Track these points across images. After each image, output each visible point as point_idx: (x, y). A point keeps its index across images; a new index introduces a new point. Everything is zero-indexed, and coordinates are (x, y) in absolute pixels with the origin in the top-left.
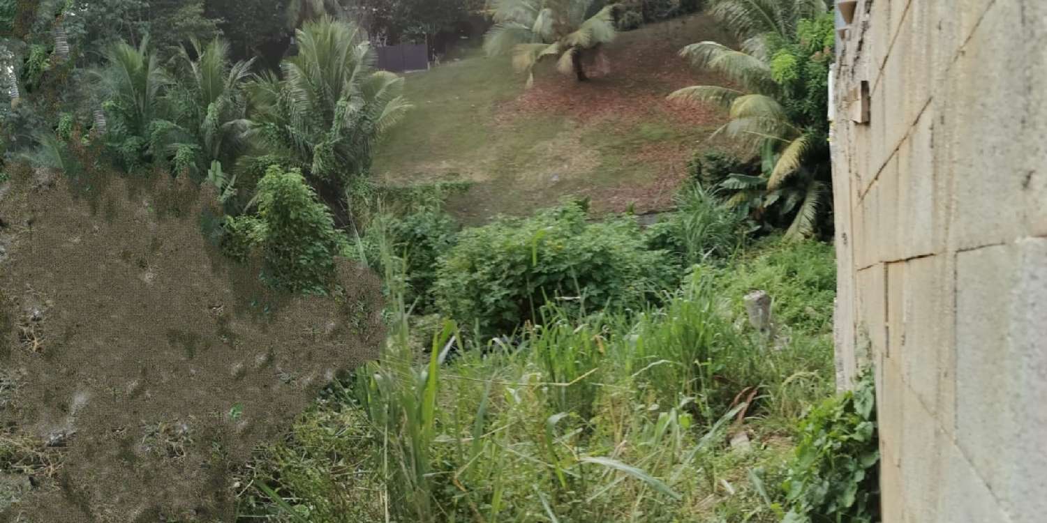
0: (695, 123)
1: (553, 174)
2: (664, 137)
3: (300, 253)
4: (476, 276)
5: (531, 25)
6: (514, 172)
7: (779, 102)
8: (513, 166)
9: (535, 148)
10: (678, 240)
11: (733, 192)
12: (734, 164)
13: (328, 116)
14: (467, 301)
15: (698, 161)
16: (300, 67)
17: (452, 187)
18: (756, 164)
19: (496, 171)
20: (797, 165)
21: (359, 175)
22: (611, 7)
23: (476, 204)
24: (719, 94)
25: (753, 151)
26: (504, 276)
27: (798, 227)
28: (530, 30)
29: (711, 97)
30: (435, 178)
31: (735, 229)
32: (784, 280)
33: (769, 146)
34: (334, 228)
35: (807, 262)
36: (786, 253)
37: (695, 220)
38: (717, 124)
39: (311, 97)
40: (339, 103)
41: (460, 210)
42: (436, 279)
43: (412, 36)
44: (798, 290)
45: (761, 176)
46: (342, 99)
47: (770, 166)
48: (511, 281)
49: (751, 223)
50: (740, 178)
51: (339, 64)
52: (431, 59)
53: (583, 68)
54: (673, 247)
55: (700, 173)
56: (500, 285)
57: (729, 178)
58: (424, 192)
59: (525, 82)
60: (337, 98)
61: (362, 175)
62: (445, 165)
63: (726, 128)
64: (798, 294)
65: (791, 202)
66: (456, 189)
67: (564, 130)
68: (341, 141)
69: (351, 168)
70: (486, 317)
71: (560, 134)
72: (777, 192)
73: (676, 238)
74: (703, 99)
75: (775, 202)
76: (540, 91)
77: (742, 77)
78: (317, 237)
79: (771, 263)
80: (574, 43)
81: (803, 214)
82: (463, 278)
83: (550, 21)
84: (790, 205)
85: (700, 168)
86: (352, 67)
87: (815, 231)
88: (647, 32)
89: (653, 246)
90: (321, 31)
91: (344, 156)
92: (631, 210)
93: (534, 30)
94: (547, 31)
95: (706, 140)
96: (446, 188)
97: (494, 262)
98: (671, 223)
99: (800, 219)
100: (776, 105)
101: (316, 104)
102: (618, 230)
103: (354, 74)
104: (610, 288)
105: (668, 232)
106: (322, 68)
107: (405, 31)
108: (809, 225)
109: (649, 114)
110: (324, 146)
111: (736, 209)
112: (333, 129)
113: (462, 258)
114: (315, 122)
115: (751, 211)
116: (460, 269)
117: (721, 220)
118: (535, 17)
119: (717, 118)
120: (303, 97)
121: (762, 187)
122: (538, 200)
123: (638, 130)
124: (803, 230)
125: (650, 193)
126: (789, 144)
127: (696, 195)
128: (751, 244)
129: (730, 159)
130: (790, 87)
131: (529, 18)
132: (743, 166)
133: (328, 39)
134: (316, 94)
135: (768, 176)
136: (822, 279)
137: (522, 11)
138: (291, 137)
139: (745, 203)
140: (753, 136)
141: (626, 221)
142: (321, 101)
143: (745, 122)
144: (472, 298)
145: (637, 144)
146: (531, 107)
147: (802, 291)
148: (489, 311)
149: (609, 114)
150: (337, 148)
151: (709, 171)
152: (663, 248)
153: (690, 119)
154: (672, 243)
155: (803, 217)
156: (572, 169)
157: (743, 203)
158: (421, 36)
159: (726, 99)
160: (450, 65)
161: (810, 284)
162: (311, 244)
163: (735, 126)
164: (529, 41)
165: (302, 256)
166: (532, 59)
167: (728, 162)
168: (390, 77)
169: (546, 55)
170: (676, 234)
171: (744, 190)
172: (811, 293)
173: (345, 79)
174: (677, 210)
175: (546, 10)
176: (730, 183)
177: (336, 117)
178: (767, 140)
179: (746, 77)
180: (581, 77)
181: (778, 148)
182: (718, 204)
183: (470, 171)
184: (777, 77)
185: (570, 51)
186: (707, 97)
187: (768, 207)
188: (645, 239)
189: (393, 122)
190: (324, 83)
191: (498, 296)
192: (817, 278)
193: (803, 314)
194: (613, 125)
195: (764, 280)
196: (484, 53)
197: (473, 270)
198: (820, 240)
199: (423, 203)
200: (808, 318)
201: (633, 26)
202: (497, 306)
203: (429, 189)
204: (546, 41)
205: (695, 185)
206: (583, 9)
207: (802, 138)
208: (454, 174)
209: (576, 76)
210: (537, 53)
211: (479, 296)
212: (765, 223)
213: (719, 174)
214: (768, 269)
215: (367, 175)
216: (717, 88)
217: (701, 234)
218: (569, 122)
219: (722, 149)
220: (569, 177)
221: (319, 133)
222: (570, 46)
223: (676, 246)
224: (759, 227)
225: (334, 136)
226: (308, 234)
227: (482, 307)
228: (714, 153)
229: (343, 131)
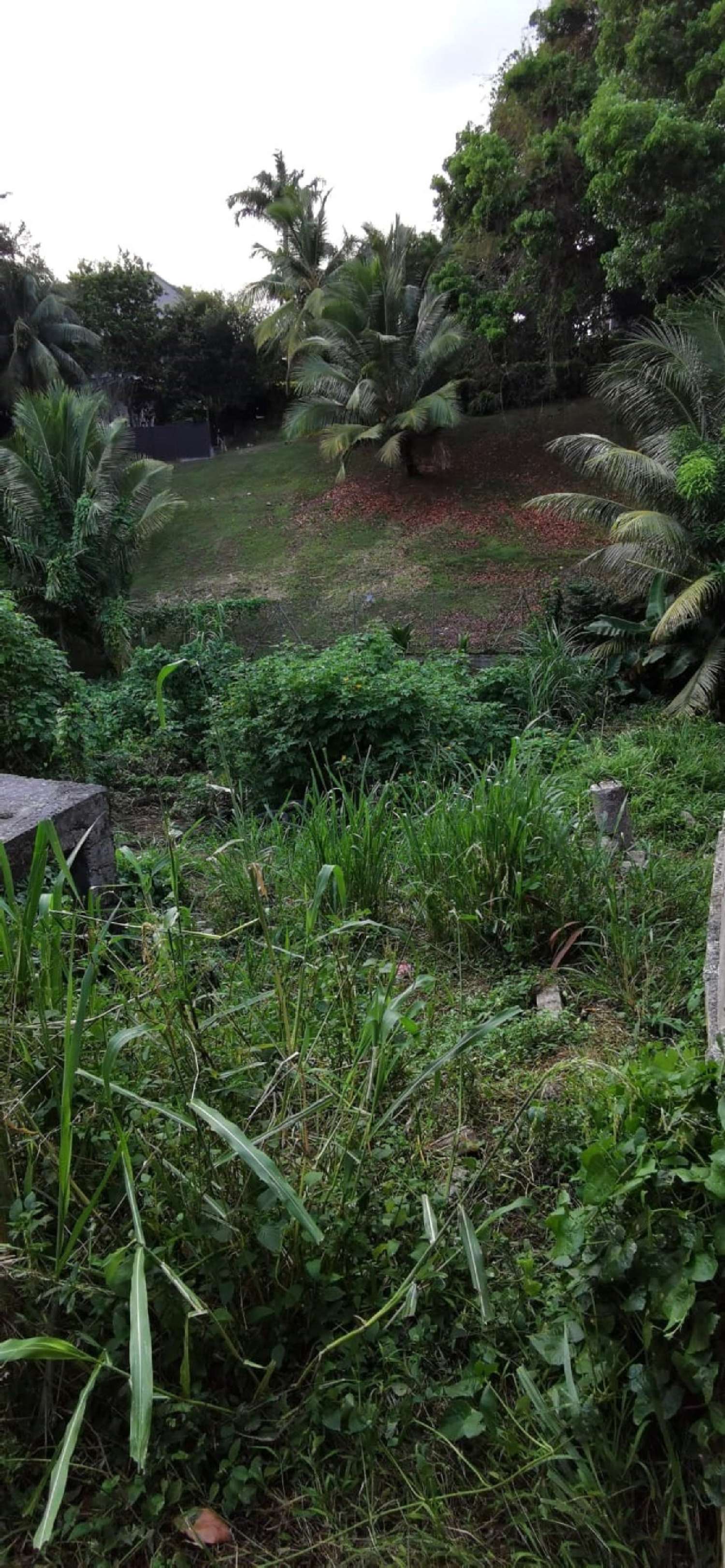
0: (561, 543)
1: (368, 592)
2: (516, 557)
3: (19, 710)
4: (258, 720)
5: (345, 400)
6: (320, 589)
7: (682, 525)
8: (318, 581)
9: (345, 559)
10: (518, 692)
11: (601, 639)
12: (609, 601)
13: (66, 518)
14: (246, 754)
15: (559, 593)
16: (20, 454)
17: (238, 607)
18: (640, 606)
19: (296, 587)
20: (697, 614)
21: (116, 597)
22: (458, 382)
23: (271, 628)
24: (597, 506)
25: (638, 588)
26: (291, 721)
27: (688, 698)
28: (343, 408)
29: (586, 510)
30: (217, 596)
31: (597, 688)
32: (655, 769)
33: (660, 584)
34: (69, 670)
35: (693, 749)
36: (664, 732)
37: (544, 668)
38: (591, 548)
39: (40, 495)
40: (79, 501)
41: (251, 636)
42: (208, 726)
43: (189, 413)
44: (673, 786)
45: (643, 623)
46: (83, 495)
47: (659, 611)
48: (299, 729)
49: (621, 683)
50: (612, 622)
51: (78, 449)
52: (214, 444)
53: (416, 461)
54: (511, 701)
55: (559, 608)
56: (285, 733)
57: (598, 620)
58: (204, 613)
59: (335, 475)
60: (78, 495)
61: (120, 597)
62: (232, 578)
63: (603, 553)
64: (673, 792)
65: (682, 663)
66: (245, 609)
67: (384, 538)
68: (87, 553)
69: (104, 589)
70: (271, 774)
71: (379, 542)
72: (664, 647)
73: (516, 689)
74: (573, 511)
75: (660, 660)
76: (355, 486)
77: (633, 486)
78: (42, 686)
79: (640, 742)
80: (403, 426)
81: (697, 681)
82: (240, 725)
83: (372, 397)
84: (679, 668)
85: (560, 602)
86: (97, 451)
87: (712, 706)
88: (506, 419)
89: (485, 695)
90: (49, 403)
91: (94, 573)
92: (464, 645)
93: (347, 407)
94: (366, 409)
95: (572, 567)
96: (232, 608)
97: (279, 703)
98: (511, 669)
99: (693, 688)
100: (678, 529)
101: (48, 505)
102: (441, 670)
103: (101, 462)
104: (421, 746)
105: (507, 681)
106: (53, 454)
107: (179, 406)
108: (703, 698)
109: (498, 526)
110: (63, 560)
111: (603, 662)
112: (74, 537)
113: (239, 698)
114: (48, 530)
115: (623, 667)
116: (236, 714)
117: (579, 674)
118: (351, 389)
119: (592, 540)
120: (27, 496)
121: (644, 637)
122: (348, 625)
123: (484, 545)
124: (696, 704)
125: (490, 627)
126: (690, 584)
127: (549, 637)
128: (617, 712)
129: (602, 595)
130: (702, 504)
131: (343, 390)
132: (619, 607)
133: (60, 414)
134: (46, 490)
135: (655, 624)
136: (713, 775)
137: (333, 381)
138: (13, 551)
139: (617, 655)
140: (637, 569)
141: (454, 659)
142: (54, 499)
143: (631, 548)
144: (253, 751)
145: (480, 563)
146: (342, 505)
147: (680, 789)
148: (273, 766)
149: (446, 522)
150: (81, 562)
151: (571, 607)
152: (497, 699)
153: (553, 538)
154: (510, 696)
155: (697, 685)
156: (393, 588)
157: (612, 656)
158: (200, 412)
159: (607, 514)
160: (241, 451)
161: (692, 780)
162: (33, 696)
163: (616, 552)
164: (342, 421)
165: (21, 714)
166: (344, 445)
167: (599, 599)
168: (153, 465)
169: (363, 440)
170: (517, 684)
171: (618, 639)
172: (692, 793)
173: (88, 469)
174: (523, 653)
175: (364, 381)
176: (598, 626)
177: (76, 521)
178: (659, 575)
179: (639, 485)
180: (412, 472)
181: (674, 588)
182: (577, 653)
183: (263, 586)
184: (685, 488)
185: (397, 436)
186: (580, 508)
187: (649, 664)
188: (474, 685)
189: (159, 525)
190: (57, 475)
191: (284, 747)
192: (704, 774)
193: (675, 821)
194: (450, 536)
195: (627, 765)
196: (283, 438)
197: (254, 713)
198: (716, 720)
199: (201, 628)
200: (683, 827)
201: (488, 412)
202: (283, 760)
203: (209, 610)
204: (367, 422)
205: (549, 623)
206: (419, 381)
207: (710, 577)
208: (244, 590)
209: (406, 470)
210: (352, 437)
211: (261, 747)
212: (642, 686)
213: (584, 612)
214: (635, 751)
215: (127, 597)
216: (594, 499)
217: (550, 689)
218: (393, 528)
219: (594, 581)
220: (388, 599)
221: (56, 543)
222: (397, 430)
223: (515, 700)
224: (631, 691)
225: (77, 546)
226: (27, 682)
227: (264, 760)
228: (582, 585)
229: (88, 540)
